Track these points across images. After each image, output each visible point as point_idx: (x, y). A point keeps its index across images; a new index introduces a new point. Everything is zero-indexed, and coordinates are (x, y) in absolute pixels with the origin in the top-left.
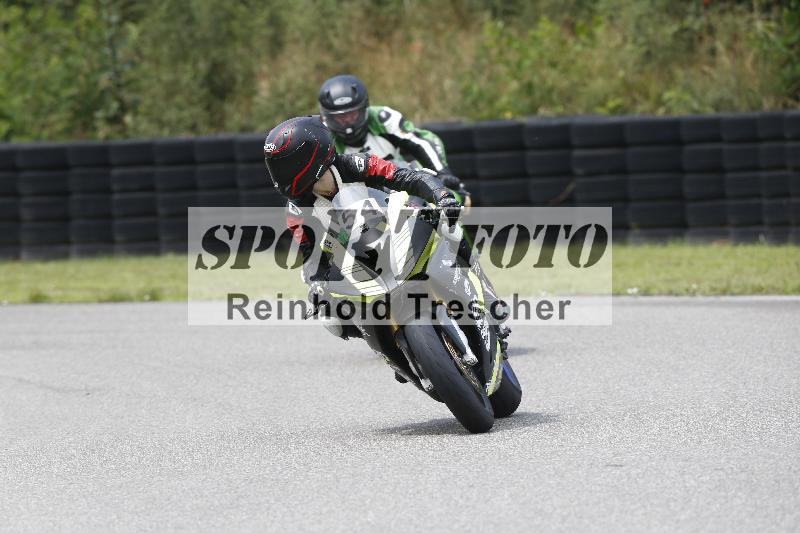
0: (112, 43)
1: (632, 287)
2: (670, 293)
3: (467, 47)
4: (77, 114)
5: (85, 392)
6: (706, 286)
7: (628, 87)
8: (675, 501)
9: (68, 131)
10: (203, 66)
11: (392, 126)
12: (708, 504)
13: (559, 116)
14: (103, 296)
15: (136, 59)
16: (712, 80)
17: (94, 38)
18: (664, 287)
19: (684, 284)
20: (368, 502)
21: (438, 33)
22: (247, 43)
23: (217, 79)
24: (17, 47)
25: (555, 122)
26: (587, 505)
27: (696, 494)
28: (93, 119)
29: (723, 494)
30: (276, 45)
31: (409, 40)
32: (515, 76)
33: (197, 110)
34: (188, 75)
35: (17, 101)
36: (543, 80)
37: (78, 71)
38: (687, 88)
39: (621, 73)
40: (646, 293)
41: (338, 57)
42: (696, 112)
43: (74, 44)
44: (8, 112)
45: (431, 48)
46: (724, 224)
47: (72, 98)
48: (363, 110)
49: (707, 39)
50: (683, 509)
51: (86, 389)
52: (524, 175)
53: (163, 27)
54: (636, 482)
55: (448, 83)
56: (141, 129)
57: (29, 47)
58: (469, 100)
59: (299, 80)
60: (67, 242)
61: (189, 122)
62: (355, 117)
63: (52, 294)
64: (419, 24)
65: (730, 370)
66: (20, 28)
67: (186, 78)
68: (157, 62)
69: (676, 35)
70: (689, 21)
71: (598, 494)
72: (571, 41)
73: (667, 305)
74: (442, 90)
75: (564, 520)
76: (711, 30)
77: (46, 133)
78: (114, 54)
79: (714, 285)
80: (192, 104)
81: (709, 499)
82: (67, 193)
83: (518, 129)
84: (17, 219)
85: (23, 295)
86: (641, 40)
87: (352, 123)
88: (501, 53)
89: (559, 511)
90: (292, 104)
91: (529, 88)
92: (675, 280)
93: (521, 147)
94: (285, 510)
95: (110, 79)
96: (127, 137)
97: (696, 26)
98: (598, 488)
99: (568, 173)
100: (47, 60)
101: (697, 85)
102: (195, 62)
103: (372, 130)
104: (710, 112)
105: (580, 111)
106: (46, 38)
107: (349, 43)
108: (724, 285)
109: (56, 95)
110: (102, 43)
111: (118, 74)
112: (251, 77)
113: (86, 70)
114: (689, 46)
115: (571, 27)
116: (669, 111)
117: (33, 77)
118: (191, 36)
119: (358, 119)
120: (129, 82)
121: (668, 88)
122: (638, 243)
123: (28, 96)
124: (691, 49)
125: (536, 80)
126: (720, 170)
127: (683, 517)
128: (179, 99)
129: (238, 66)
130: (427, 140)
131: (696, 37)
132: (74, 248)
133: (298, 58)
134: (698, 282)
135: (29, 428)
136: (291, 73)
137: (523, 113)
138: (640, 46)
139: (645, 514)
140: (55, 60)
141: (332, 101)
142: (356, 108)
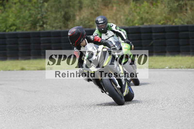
0: (41, 7)
1: (167, 67)
2: (176, 68)
3: (127, 9)
4: (32, 24)
5: (34, 92)
6: (185, 66)
7: (166, 18)
8: (177, 118)
9: (30, 29)
10: (63, 13)
11: (114, 28)
12: (185, 119)
13: (149, 25)
14: (39, 69)
15: (47, 11)
16: (186, 16)
17: (36, 6)
18: (175, 67)
19: (179, 66)
20: (103, 118)
21: (120, 5)
22: (73, 7)
23: (66, 16)
24: (18, 8)
25: (148, 27)
26: (156, 119)
27: (182, 117)
28: (36, 26)
29: (189, 117)
30: (81, 8)
31: (113, 7)
32: (139, 16)
33: (61, 24)
34: (59, 15)
35: (18, 21)
36: (145, 16)
37: (33, 14)
38: (180, 18)
39: (164, 15)
40: (170, 68)
41: (96, 11)
42: (182, 24)
43: (32, 8)
44: (16, 24)
45: (118, 9)
46: (189, 51)
47: (31, 21)
48: (106, 24)
49: (185, 6)
50: (179, 120)
51: (34, 91)
52: (141, 39)
53: (53, 3)
54: (168, 114)
55: (122, 17)
56: (48, 28)
57: (21, 9)
58: (127, 21)
59: (86, 17)
60: (30, 55)
61: (60, 26)
62: (104, 26)
63: (26, 68)
64: (115, 3)
65: (191, 87)
66: (18, 4)
67: (59, 16)
68: (52, 12)
69: (177, 6)
70: (181, 2)
71: (158, 117)
72: (152, 7)
73: (175, 71)
74: (121, 19)
75: (150, 123)
76: (186, 4)
77: (25, 29)
78: (41, 10)
79: (187, 66)
80: (60, 22)
81: (185, 118)
82: (30, 44)
83: (139, 28)
84: (18, 50)
85: (19, 68)
86: (169, 7)
87: (104, 27)
88: (135, 10)
89: (149, 121)
90: (84, 22)
91: (142, 18)
92: (177, 65)
93: (140, 33)
94: (83, 120)
95: (40, 16)
96: (44, 30)
97: (182, 4)
98: (159, 115)
99: (152, 39)
100: (25, 11)
101: (183, 18)
102: (61, 12)
103: (108, 29)
104: (186, 24)
105: (154, 24)
106: (25, 6)
107: (98, 7)
108: (189, 66)
109: (27, 20)
110: (38, 7)
111: (42, 15)
112: (74, 16)
113: (35, 14)
114: (181, 8)
115: (152, 3)
116: (176, 24)
117: (22, 16)
118: (60, 6)
119: (105, 27)
120: (45, 17)
121: (176, 18)
122: (168, 56)
123: (21, 20)
124: (181, 9)
125: (143, 16)
126: (188, 38)
127: (179, 122)
128: (57, 21)
129: (71, 13)
130: (122, 31)
131: (182, 6)
132: (32, 57)
133: (86, 11)
134: (183, 65)
135: (21, 100)
136: (84, 15)
137: (140, 24)
138: (169, 8)
139: (170, 122)
140: (27, 12)
141: (98, 22)
142: (105, 24)
